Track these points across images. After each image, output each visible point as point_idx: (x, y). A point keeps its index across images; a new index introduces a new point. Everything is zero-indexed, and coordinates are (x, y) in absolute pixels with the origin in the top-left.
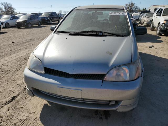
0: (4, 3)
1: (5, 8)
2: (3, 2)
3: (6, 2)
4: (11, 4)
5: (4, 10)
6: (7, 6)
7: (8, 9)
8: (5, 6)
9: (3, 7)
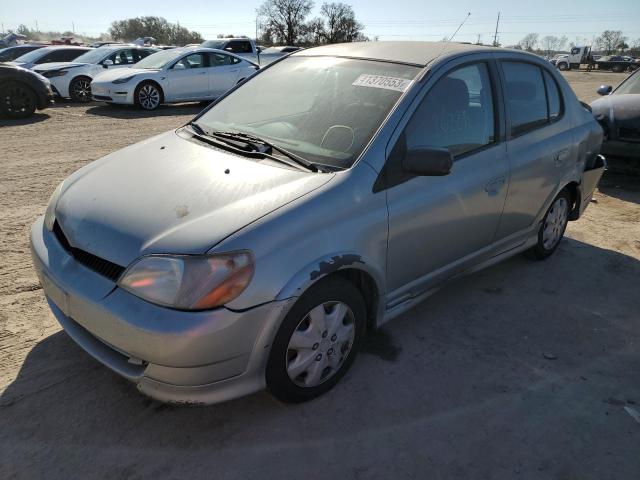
0: (333, 6)
1: (332, 23)
2: (329, 3)
3: (337, 4)
4: (353, 9)
5: (327, 29)
6: (341, 14)
7: (340, 26)
8: (333, 16)
9: (327, 20)
